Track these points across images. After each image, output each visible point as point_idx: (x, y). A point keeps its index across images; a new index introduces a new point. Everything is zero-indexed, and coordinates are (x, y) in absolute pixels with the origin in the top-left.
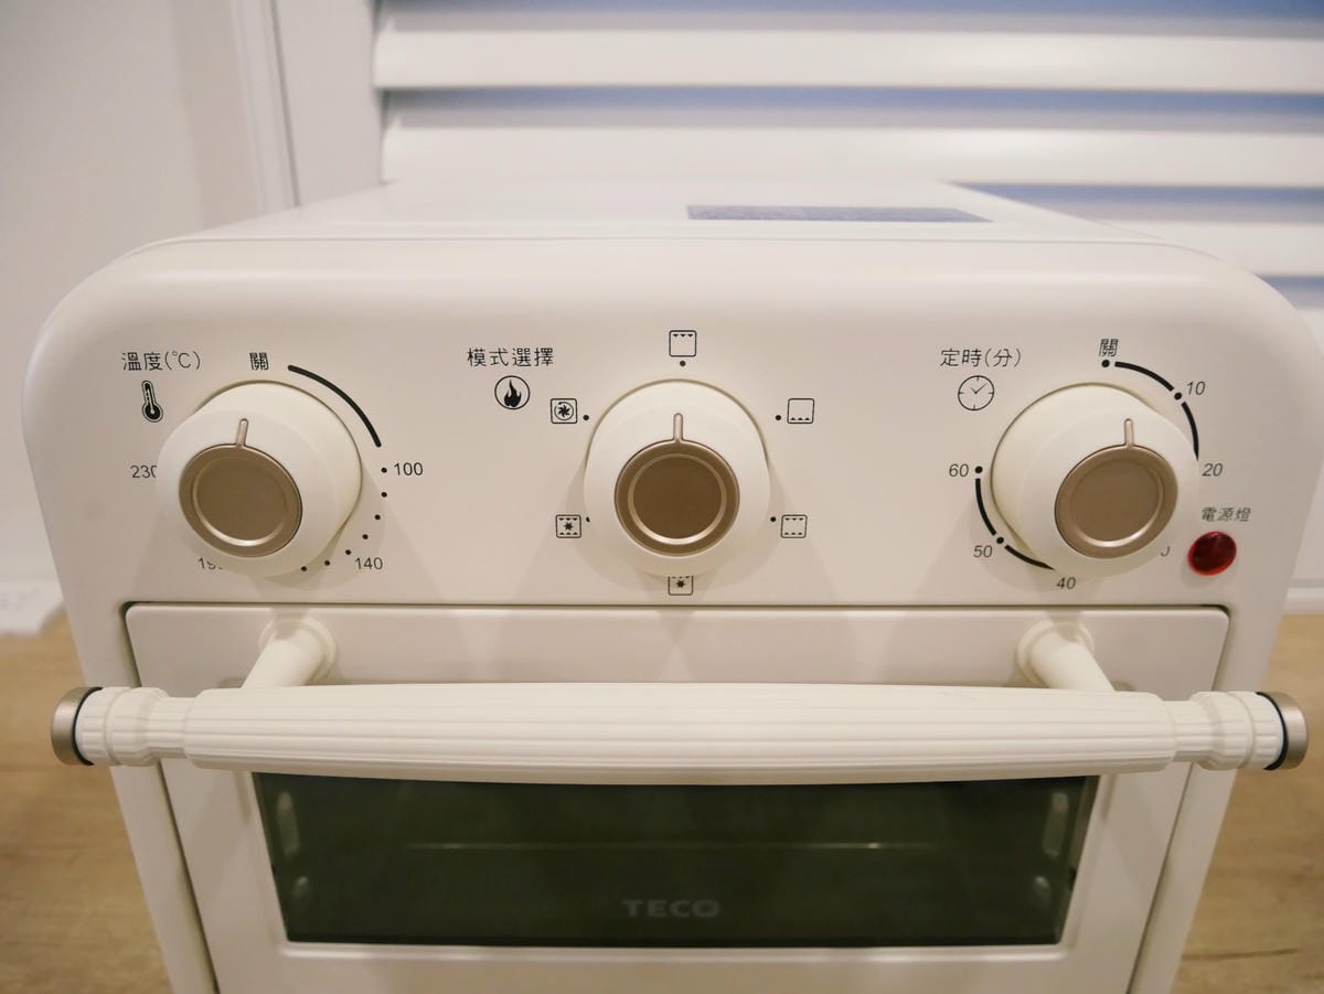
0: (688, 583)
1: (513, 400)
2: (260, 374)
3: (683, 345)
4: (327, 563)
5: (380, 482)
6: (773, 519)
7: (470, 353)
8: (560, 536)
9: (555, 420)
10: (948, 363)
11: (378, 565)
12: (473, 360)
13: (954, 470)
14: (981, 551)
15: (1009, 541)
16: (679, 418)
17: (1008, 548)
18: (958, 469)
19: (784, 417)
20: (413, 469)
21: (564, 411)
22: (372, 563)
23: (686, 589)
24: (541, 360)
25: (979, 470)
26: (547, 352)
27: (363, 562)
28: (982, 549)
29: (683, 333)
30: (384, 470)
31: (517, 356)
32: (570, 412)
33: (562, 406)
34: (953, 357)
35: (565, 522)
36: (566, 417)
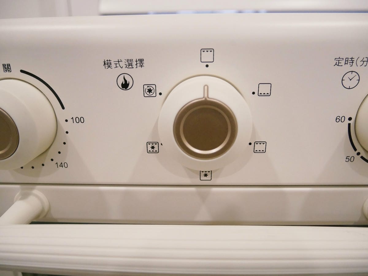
0: (209, 174)
1: (125, 86)
2: (8, 74)
3: (207, 56)
4: (43, 165)
5: (65, 126)
6: (250, 144)
7: (105, 62)
8: (149, 152)
9: (146, 95)
10: (337, 64)
11: (66, 166)
12: (106, 65)
13: (339, 119)
14: (349, 159)
15: (363, 154)
16: (206, 87)
17: (362, 157)
18: (340, 118)
19: (256, 93)
20: (80, 120)
21: (150, 91)
22: (63, 165)
23: (208, 178)
24: (138, 65)
25: (350, 119)
26: (141, 61)
27: (59, 165)
28: (350, 158)
29: (207, 50)
30: (67, 121)
31: (127, 63)
32: (153, 91)
33: (149, 88)
34: (340, 62)
35: (151, 145)
36: (151, 94)
